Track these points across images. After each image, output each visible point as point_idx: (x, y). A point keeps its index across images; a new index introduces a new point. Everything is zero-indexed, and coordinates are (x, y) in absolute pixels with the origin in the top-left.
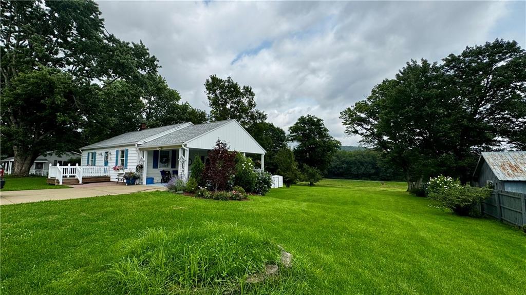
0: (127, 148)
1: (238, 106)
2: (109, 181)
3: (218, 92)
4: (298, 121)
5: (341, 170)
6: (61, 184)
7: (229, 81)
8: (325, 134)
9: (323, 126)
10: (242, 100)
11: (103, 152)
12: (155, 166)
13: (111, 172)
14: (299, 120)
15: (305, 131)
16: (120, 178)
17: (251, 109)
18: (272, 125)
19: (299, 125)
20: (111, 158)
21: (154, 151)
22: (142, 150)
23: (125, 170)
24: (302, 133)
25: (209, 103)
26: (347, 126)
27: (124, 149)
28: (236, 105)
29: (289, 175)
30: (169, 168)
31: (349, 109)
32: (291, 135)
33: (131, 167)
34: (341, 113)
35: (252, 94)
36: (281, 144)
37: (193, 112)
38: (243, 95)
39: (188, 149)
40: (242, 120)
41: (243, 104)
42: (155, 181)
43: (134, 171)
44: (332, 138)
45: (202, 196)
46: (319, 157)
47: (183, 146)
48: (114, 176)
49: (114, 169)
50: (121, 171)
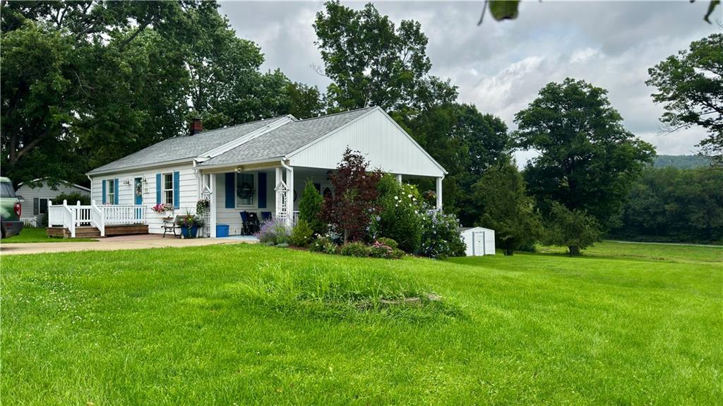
0: (176, 169)
1: (389, 69)
2: (148, 233)
3: (343, 39)
4: (540, 97)
5: (660, 219)
6: (73, 235)
7: (368, 14)
8: (612, 126)
9: (606, 107)
10: (398, 54)
11: (131, 178)
12: (230, 204)
13: (149, 216)
14: (541, 93)
15: (558, 120)
16: (168, 225)
17: (420, 75)
18: (472, 111)
19: (544, 106)
20: (146, 189)
21: (227, 174)
22: (204, 172)
23: (176, 211)
24: (550, 127)
25: (323, 68)
26: (666, 103)
27: (171, 171)
28: (384, 69)
29: (511, 227)
30: (254, 208)
31: (672, 60)
32: (521, 131)
33: (188, 205)
34: (650, 71)
35: (421, 40)
36: (496, 155)
37: (292, 90)
38: (400, 43)
39: (292, 169)
40: (400, 102)
41: (401, 64)
42: (231, 232)
43: (193, 212)
44: (632, 136)
45: (321, 250)
46: (595, 185)
47: (283, 163)
48: (155, 223)
49: (157, 209)
50: (168, 214)
